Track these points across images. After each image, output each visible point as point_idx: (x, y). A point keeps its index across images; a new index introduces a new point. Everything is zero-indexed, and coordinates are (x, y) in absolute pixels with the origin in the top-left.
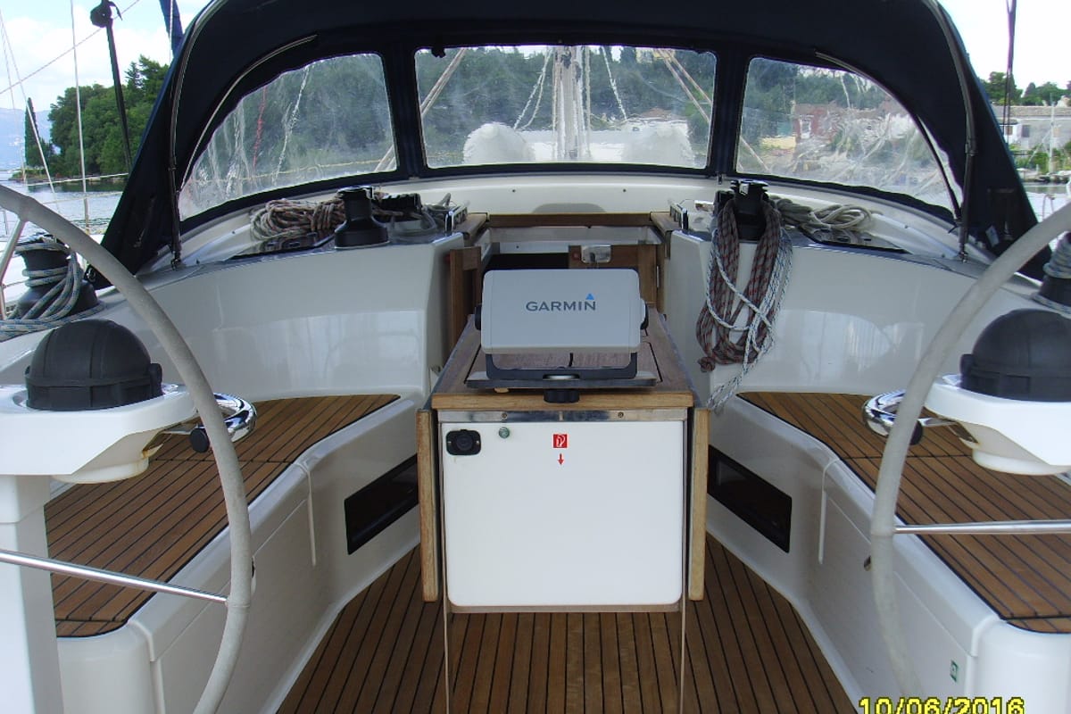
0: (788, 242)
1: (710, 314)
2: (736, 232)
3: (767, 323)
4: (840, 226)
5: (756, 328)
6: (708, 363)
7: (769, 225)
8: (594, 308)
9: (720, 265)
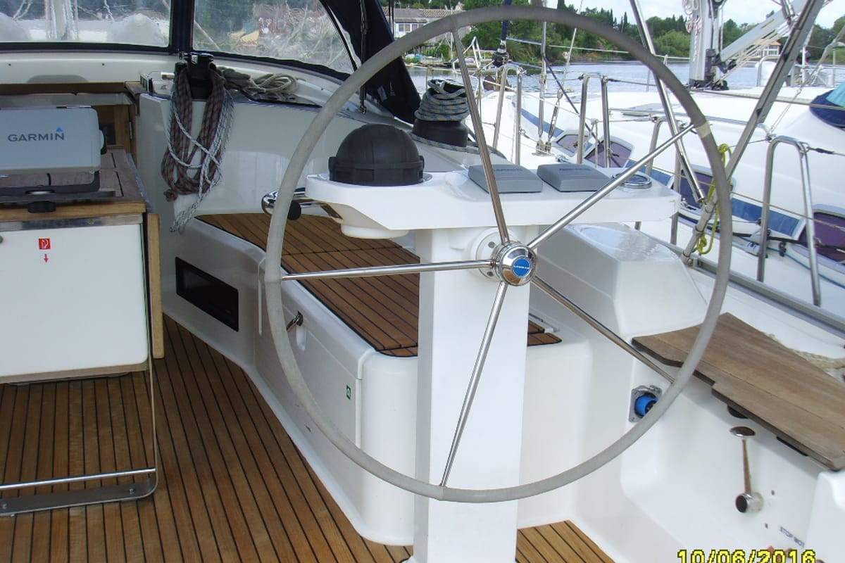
0: (229, 100)
1: (171, 157)
2: (189, 93)
3: (216, 162)
4: (273, 90)
5: (207, 165)
6: (171, 194)
7: (215, 87)
8: (62, 138)
9: (177, 118)
